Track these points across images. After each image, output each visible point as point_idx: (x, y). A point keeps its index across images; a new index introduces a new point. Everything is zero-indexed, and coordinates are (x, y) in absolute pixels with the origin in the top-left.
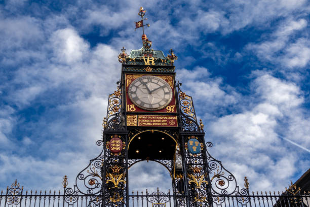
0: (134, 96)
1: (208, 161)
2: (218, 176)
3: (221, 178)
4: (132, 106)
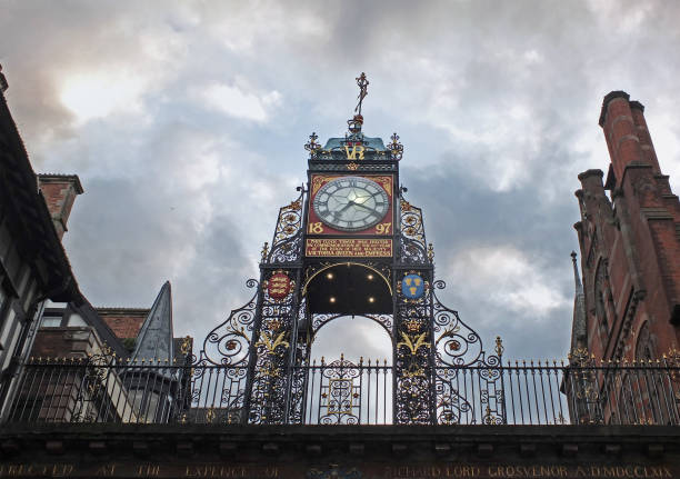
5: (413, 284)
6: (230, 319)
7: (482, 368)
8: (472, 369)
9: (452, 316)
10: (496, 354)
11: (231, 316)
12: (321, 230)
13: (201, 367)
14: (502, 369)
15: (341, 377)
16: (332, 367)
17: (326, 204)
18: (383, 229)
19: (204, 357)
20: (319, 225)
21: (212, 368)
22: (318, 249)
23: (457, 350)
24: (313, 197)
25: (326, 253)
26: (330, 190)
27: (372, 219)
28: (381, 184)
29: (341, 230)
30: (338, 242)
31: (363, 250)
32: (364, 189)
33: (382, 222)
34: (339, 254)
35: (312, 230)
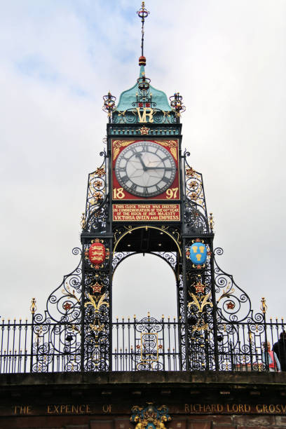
5: (199, 251)
6: (63, 282)
7: (251, 324)
8: (243, 324)
9: (229, 279)
10: (261, 312)
11: (64, 281)
12: (123, 195)
13: (47, 324)
14: (265, 324)
15: (149, 331)
16: (141, 323)
17: (125, 169)
18: (172, 194)
19: (48, 316)
20: (120, 191)
21: (55, 325)
22: (122, 214)
23: (232, 308)
24: (114, 163)
25: (128, 218)
26: (127, 156)
27: (162, 185)
28: (168, 148)
29: (138, 196)
30: (137, 207)
31: (157, 215)
32: (155, 154)
33: (171, 187)
34: (139, 219)
35: (116, 196)
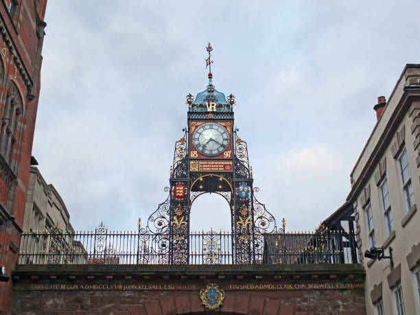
0: (196, 142)
1: (254, 204)
2: (261, 217)
3: (263, 219)
4: (195, 152)
